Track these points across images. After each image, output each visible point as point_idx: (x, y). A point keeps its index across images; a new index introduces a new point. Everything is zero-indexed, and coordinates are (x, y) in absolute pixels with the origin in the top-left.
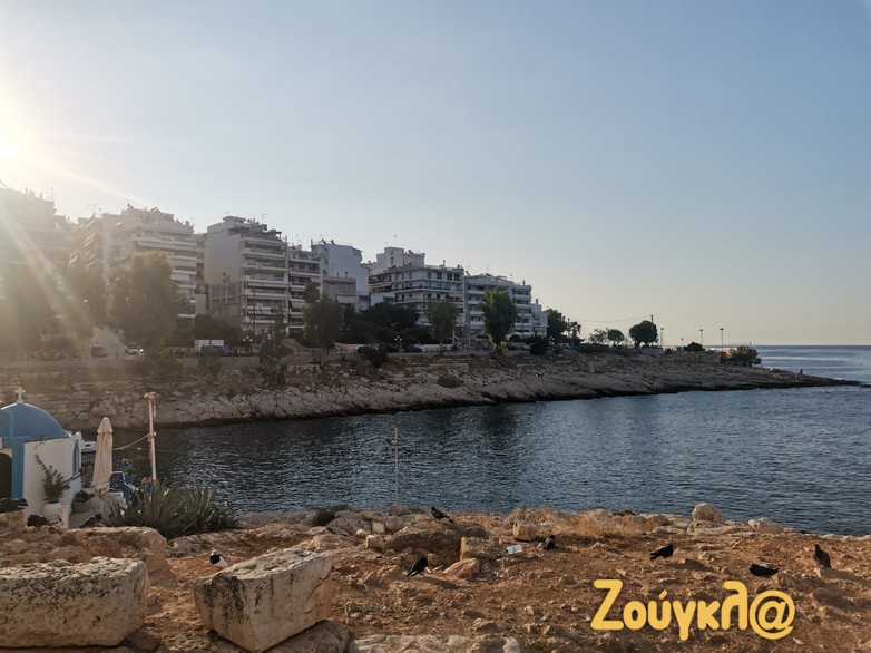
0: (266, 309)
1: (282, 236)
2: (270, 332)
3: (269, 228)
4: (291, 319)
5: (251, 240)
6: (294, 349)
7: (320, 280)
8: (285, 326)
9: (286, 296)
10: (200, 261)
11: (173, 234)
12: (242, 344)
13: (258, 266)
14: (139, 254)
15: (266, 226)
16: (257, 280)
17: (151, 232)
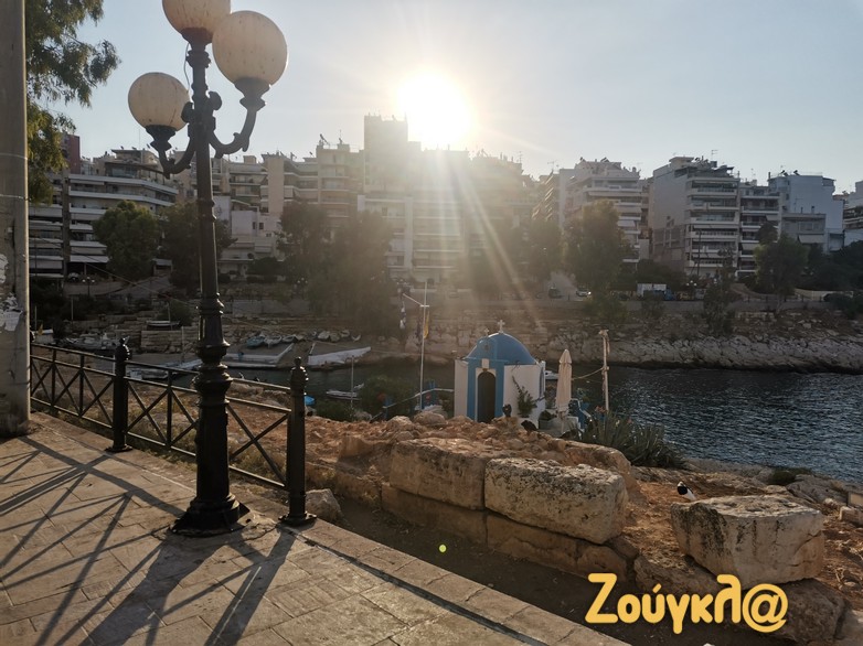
0: (713, 253)
1: (734, 173)
2: (717, 276)
3: (719, 165)
4: (741, 263)
5: (698, 179)
6: (744, 295)
7: (779, 218)
8: (734, 270)
9: (736, 237)
10: (645, 206)
11: (620, 182)
12: (685, 288)
13: (705, 206)
14: (589, 204)
15: (715, 163)
16: (703, 222)
17: (601, 181)
